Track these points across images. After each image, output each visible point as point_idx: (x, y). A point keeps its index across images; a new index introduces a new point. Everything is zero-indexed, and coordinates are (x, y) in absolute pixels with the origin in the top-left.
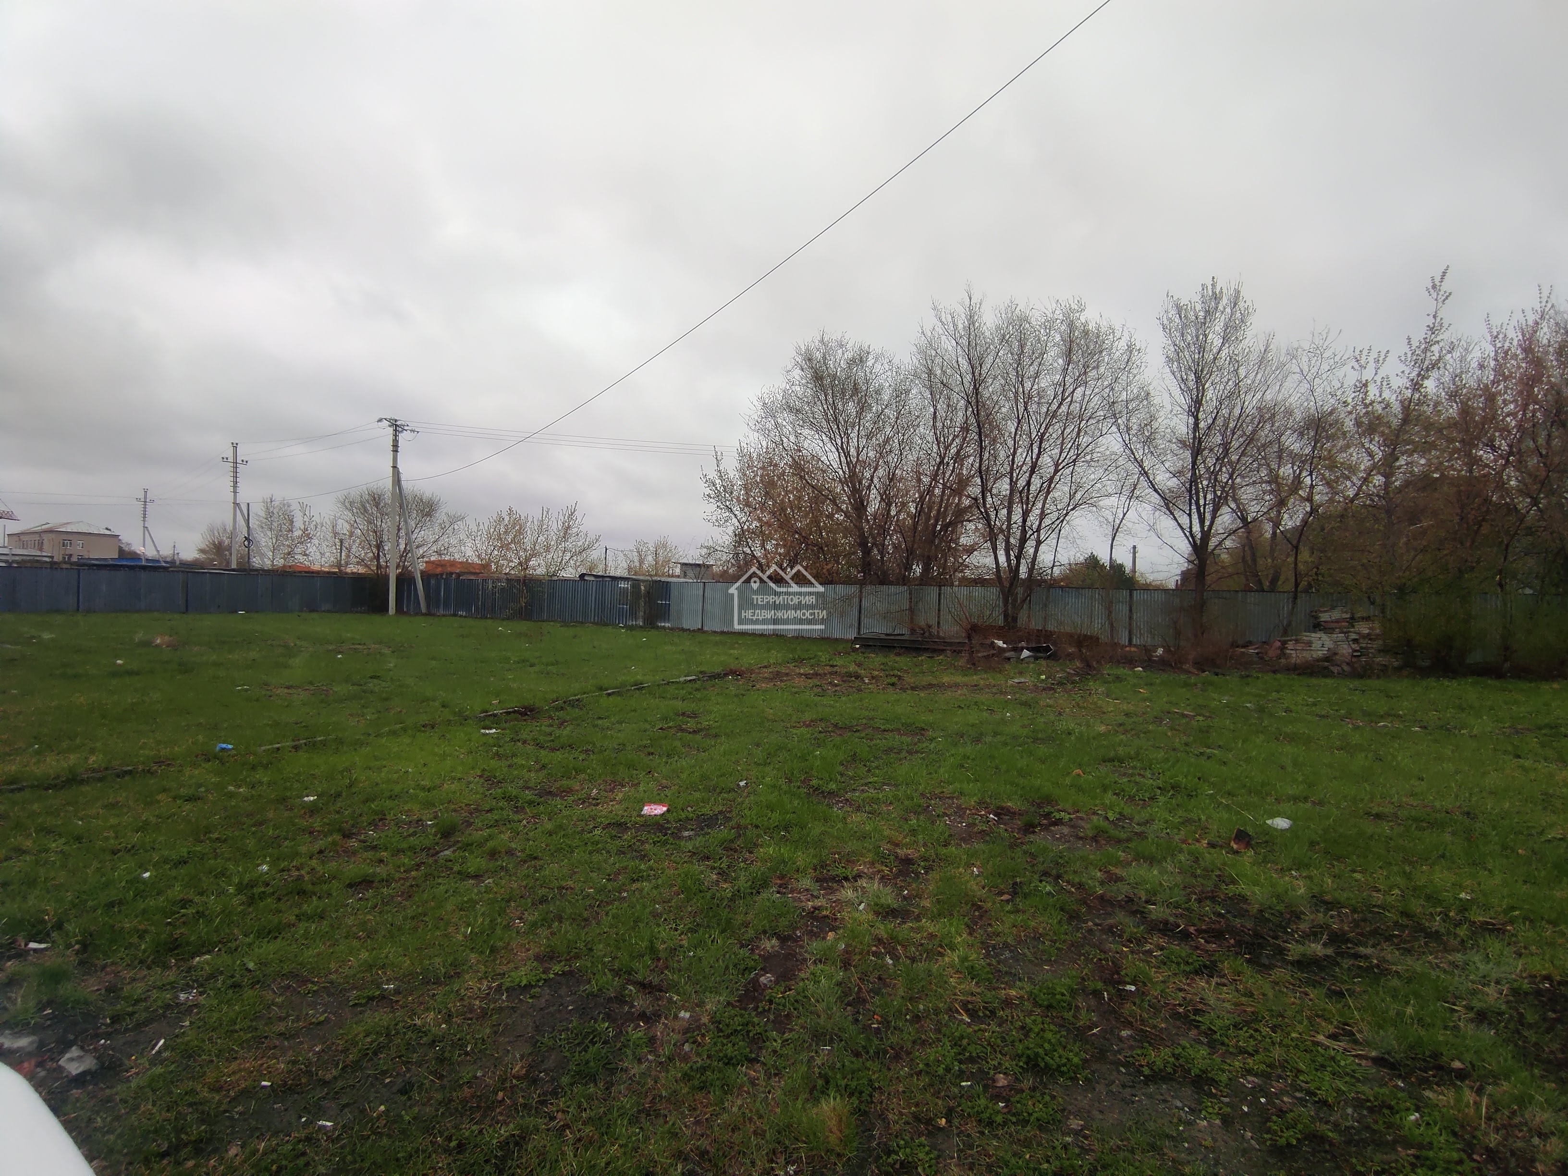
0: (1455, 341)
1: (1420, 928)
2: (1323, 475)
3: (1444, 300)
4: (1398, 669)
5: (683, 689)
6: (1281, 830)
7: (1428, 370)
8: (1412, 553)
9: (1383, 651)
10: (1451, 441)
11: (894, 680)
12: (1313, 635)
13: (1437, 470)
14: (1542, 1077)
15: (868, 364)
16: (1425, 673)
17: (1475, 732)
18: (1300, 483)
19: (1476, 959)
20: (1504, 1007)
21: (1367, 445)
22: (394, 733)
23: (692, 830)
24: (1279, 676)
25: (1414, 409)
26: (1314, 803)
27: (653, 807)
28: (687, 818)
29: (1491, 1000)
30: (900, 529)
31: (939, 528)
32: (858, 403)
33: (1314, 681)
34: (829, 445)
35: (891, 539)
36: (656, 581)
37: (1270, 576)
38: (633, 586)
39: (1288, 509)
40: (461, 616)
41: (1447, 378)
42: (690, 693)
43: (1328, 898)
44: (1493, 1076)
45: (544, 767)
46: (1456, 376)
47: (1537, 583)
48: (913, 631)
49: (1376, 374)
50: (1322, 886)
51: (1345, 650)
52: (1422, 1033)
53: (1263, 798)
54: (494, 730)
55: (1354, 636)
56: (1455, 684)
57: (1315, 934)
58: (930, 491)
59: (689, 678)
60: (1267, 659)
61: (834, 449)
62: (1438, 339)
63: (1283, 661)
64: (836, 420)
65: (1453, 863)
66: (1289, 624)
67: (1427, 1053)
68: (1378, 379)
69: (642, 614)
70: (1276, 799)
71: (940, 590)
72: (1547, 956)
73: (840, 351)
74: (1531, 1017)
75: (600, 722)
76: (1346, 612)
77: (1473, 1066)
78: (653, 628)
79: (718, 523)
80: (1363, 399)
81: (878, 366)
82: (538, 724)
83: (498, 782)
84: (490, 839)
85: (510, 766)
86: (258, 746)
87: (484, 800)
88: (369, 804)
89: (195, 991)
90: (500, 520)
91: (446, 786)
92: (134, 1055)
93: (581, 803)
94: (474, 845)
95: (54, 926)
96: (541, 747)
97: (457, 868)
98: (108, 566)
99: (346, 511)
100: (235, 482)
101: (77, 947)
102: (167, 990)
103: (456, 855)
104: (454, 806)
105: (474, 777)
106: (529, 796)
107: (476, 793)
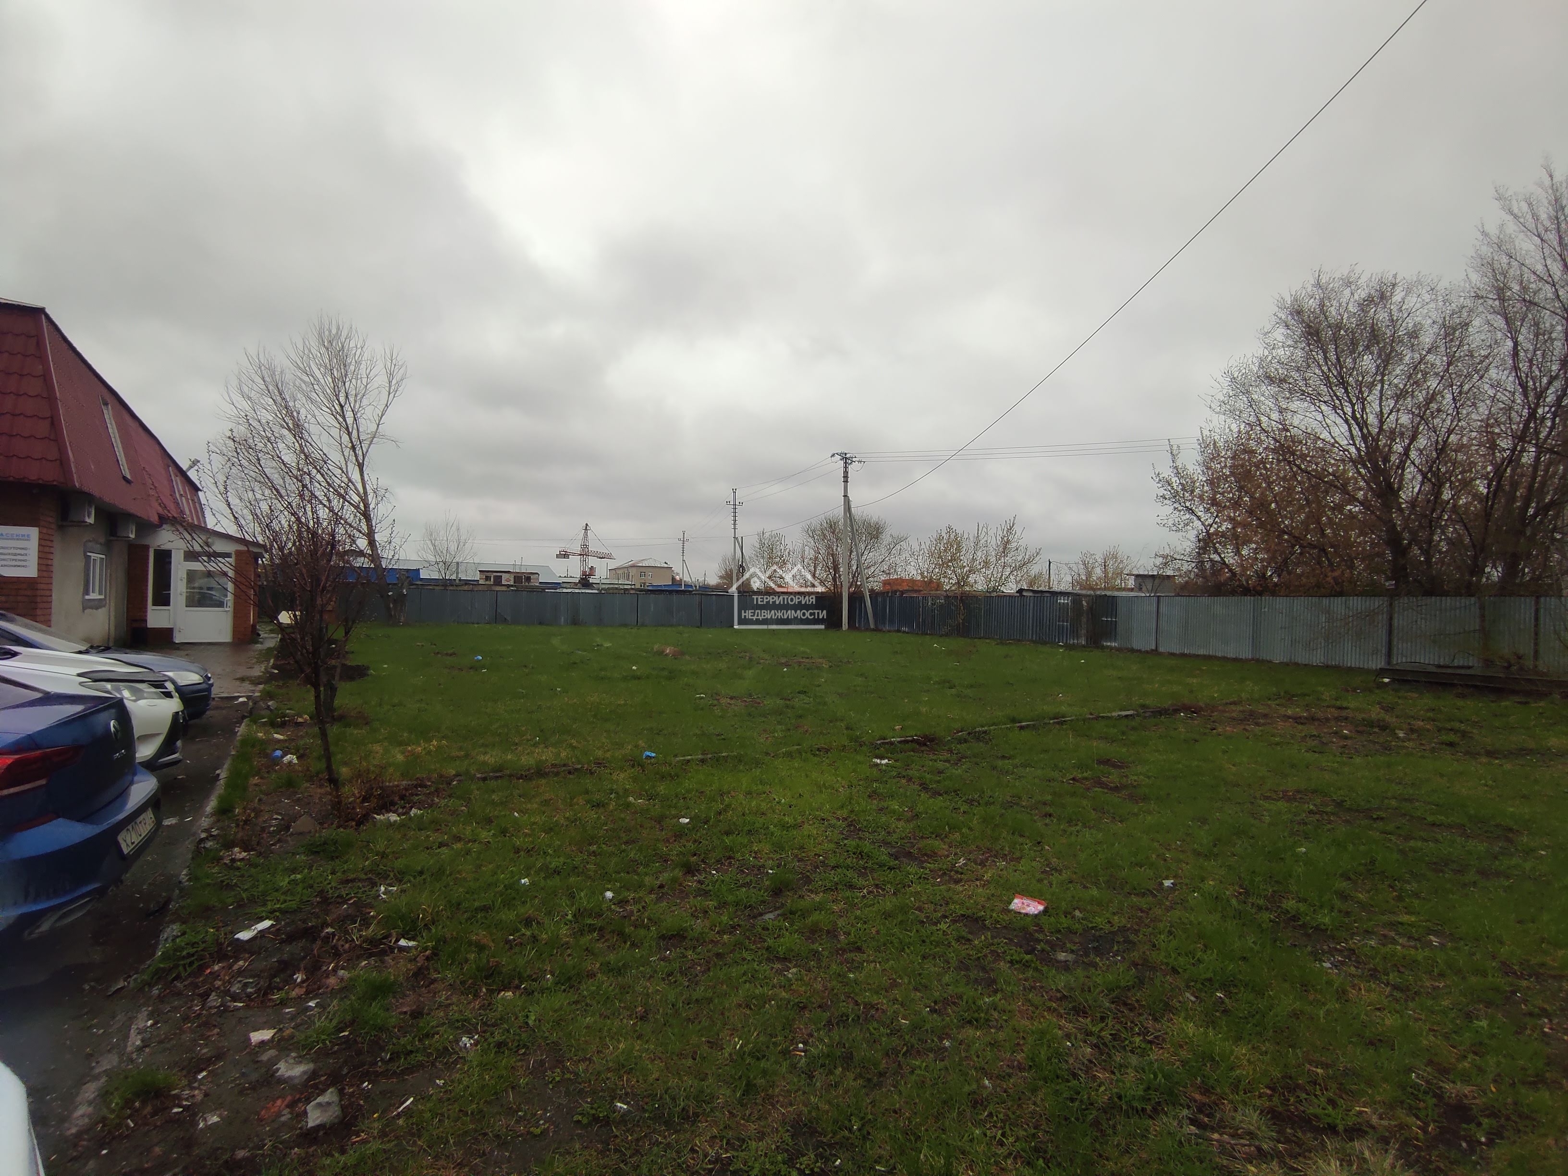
5: (1114, 726)
11: (1452, 737)
15: (1394, 299)
22: (790, 755)
23: (1072, 951)
27: (1026, 901)
28: (1070, 931)
30: (1459, 515)
31: (1531, 511)
32: (1380, 356)
34: (1333, 417)
35: (1443, 533)
36: (1100, 596)
38: (1073, 601)
40: (904, 632)
42: (1123, 733)
45: (917, 816)
48: (1488, 663)
54: (886, 761)
58: (1513, 459)
59: (1124, 713)
61: (1339, 421)
64: (1344, 384)
69: (1083, 632)
71: (1537, 603)
73: (1347, 292)
75: (1000, 763)
78: (1098, 647)
79: (1176, 528)
81: (1412, 301)
82: (935, 757)
83: (859, 830)
84: (819, 907)
85: (881, 809)
86: (676, 756)
87: (835, 852)
88: (725, 838)
89: (476, 1037)
90: (940, 539)
91: (806, 826)
92: (377, 1112)
93: (939, 877)
94: (799, 913)
95: (426, 925)
96: (924, 788)
97: (770, 942)
98: (657, 591)
99: (810, 540)
100: (735, 521)
101: (428, 952)
102: (458, 1028)
103: (776, 922)
104: (803, 855)
105: (838, 819)
106: (883, 855)
107: (831, 841)
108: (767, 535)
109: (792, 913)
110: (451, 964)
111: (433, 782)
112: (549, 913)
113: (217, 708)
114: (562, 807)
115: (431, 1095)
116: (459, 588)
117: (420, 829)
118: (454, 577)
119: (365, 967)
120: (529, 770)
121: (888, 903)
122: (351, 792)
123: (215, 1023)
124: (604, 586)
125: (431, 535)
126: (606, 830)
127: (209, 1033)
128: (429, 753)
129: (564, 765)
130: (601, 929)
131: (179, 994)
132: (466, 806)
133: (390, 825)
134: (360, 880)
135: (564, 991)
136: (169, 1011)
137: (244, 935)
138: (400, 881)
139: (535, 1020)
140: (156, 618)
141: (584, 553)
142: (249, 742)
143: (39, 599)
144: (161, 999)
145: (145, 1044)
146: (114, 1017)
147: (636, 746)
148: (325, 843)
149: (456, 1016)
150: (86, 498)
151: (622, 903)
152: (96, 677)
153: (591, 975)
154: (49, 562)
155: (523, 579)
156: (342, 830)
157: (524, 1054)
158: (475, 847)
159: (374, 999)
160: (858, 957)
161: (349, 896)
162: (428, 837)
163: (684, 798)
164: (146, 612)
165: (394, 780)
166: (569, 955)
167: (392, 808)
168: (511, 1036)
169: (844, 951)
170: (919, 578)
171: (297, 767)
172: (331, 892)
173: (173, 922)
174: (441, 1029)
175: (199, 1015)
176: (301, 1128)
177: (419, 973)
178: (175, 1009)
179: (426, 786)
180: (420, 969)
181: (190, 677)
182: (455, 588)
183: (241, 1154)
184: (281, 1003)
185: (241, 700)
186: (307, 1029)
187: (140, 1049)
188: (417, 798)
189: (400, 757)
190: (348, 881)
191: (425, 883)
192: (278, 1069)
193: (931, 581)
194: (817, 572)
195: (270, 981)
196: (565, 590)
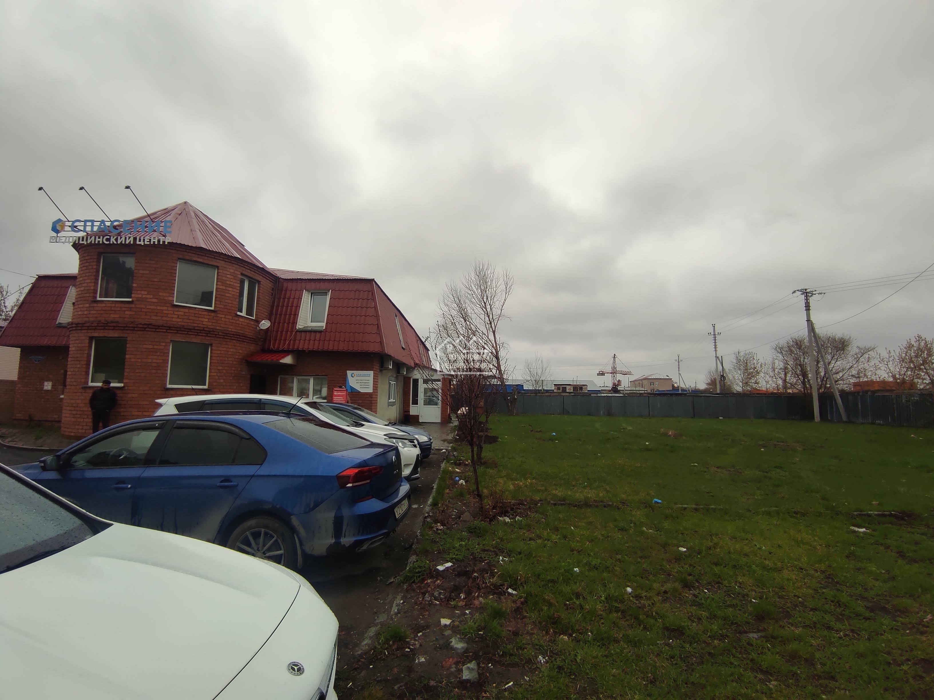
22: (768, 513)
40: (879, 424)
45: (893, 578)
54: (864, 530)
82: (913, 530)
83: (838, 583)
84: (798, 639)
85: (859, 569)
86: (676, 504)
87: (813, 597)
88: (714, 567)
89: (547, 658)
90: (910, 346)
91: (785, 571)
92: (495, 683)
93: (909, 629)
94: (780, 639)
95: (521, 583)
96: (901, 556)
97: (754, 655)
98: (662, 394)
99: (779, 355)
100: (716, 345)
101: (522, 600)
102: (537, 649)
103: (759, 642)
104: (784, 593)
105: (816, 571)
106: (860, 607)
107: (809, 587)
108: (742, 354)
109: (773, 637)
110: (534, 610)
111: (527, 503)
112: (590, 593)
113: (434, 454)
114: (599, 527)
115: (522, 684)
116: (544, 394)
117: (520, 528)
118: (540, 388)
119: (491, 599)
120: (580, 502)
121: (862, 646)
122: (488, 503)
123: (427, 609)
124: (626, 392)
125: (528, 366)
126: (628, 547)
127: (425, 614)
128: (526, 486)
129: (602, 501)
130: (623, 612)
131: (414, 590)
132: (544, 519)
133: (506, 523)
134: (491, 551)
135: (599, 646)
136: (410, 598)
137: (441, 568)
138: (509, 556)
139: (581, 660)
140: (413, 410)
141: (614, 372)
142: (446, 472)
143: (373, 402)
144: (407, 591)
145: (399, 612)
146: (388, 596)
147: (648, 494)
148: (475, 528)
149: (536, 642)
150: (389, 357)
151: (638, 597)
152: (390, 436)
153: (617, 641)
154: (377, 386)
155: (578, 388)
156: (483, 522)
157: (574, 679)
158: (549, 544)
159: (495, 618)
160: (832, 684)
161: (485, 559)
162: (524, 533)
163: (682, 534)
164: (410, 407)
165: (509, 500)
166: (603, 623)
167: (507, 514)
168: (566, 665)
169: (820, 677)
170: (891, 379)
171: (464, 486)
172: (477, 554)
173: (413, 554)
174: (529, 647)
175: (421, 603)
176: (460, 678)
177: (517, 610)
178: (412, 597)
179: (524, 505)
180: (518, 608)
181: (423, 439)
182: (541, 394)
183: (432, 683)
184: (454, 607)
185: (443, 451)
186: (465, 624)
187: (396, 614)
188: (519, 511)
189: (512, 487)
190: (484, 550)
191: (521, 559)
192: (452, 642)
193: (904, 381)
194: (788, 378)
195: (450, 594)
196: (603, 395)
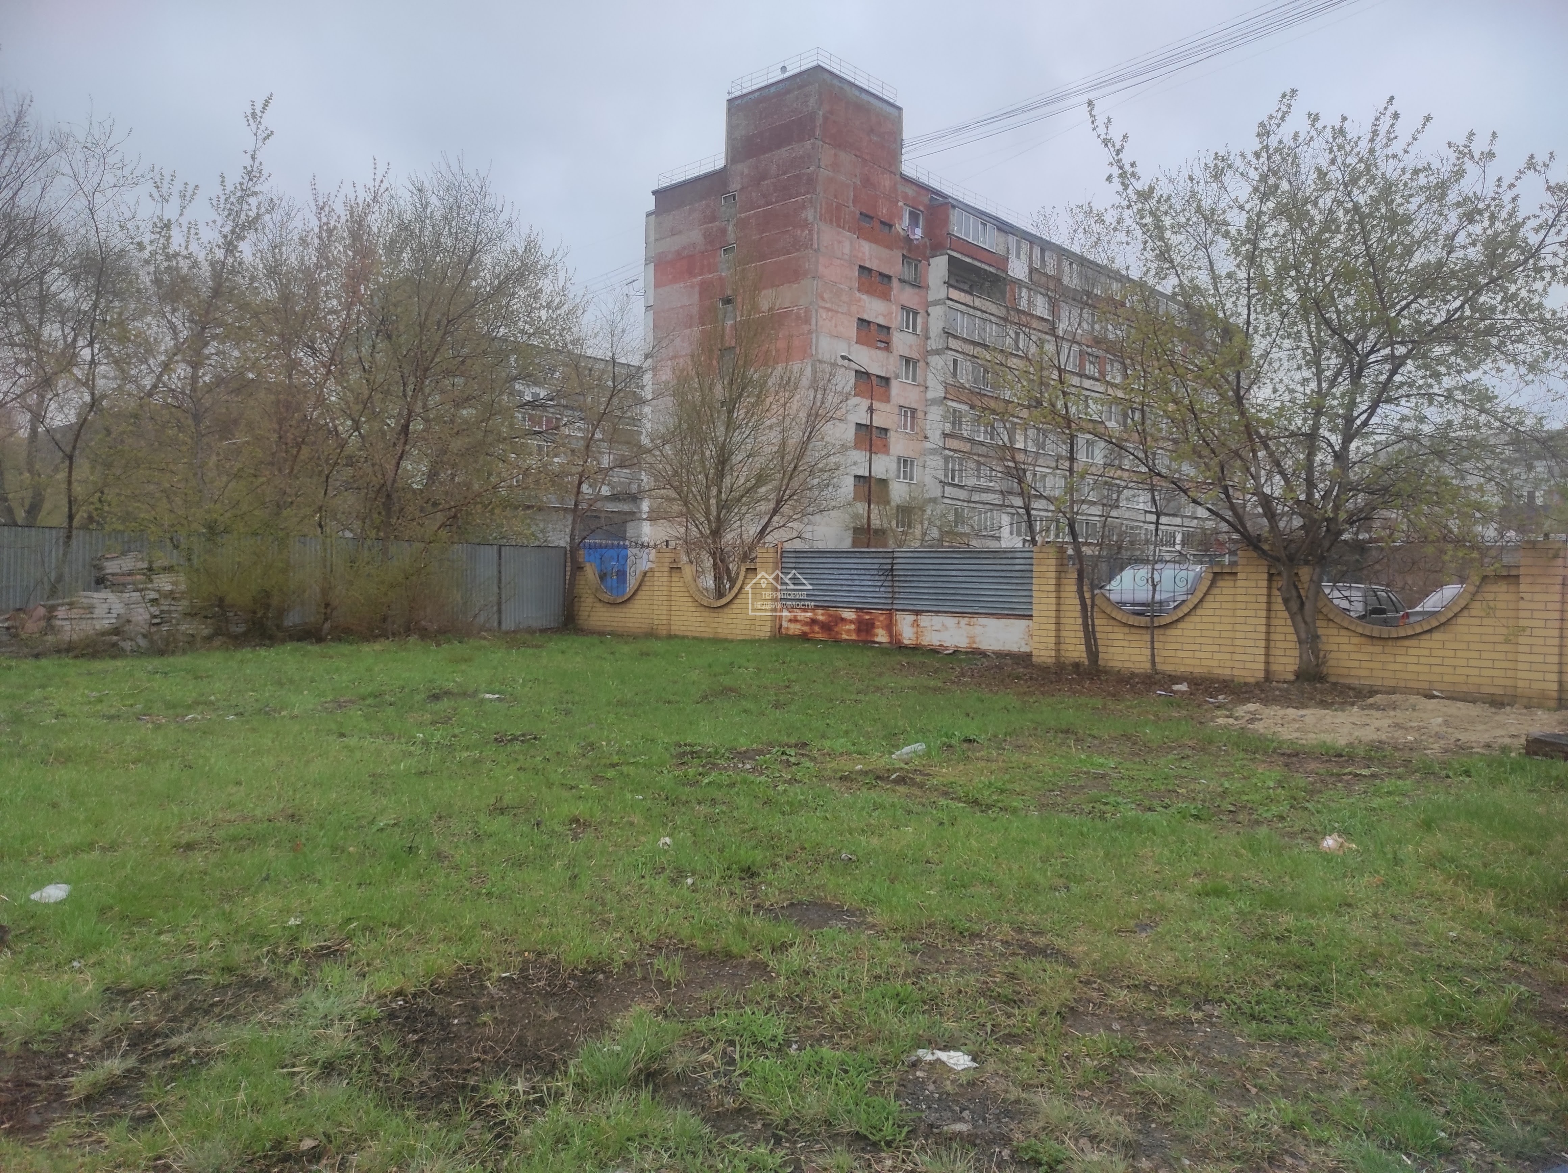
0: (275, 199)
1: (246, 982)
2: (107, 348)
3: (265, 139)
4: (209, 638)
6: (56, 903)
7: (243, 228)
8: (225, 479)
9: (189, 614)
10: (268, 332)
12: (96, 595)
13: (253, 367)
14: (418, 1118)
16: (238, 641)
17: (296, 711)
18: (75, 356)
19: (314, 996)
20: (353, 1046)
21: (168, 315)
24: (44, 662)
25: (227, 279)
26: (103, 849)
29: (337, 1044)
33: (97, 665)
37: (27, 503)
39: (57, 395)
41: (265, 246)
43: (127, 984)
44: (356, 1140)
46: (276, 247)
47: (357, 525)
49: (181, 215)
50: (118, 970)
51: (141, 615)
52: (259, 1120)
53: (24, 861)
55: (153, 595)
56: (272, 652)
57: (109, 1046)
60: (24, 636)
62: (256, 189)
63: (49, 638)
65: (279, 883)
66: (60, 578)
67: (268, 1146)
68: (184, 221)
70: (45, 858)
72: (395, 969)
74: (388, 1048)
76: (142, 560)
77: (327, 1136)
80: (165, 247)
